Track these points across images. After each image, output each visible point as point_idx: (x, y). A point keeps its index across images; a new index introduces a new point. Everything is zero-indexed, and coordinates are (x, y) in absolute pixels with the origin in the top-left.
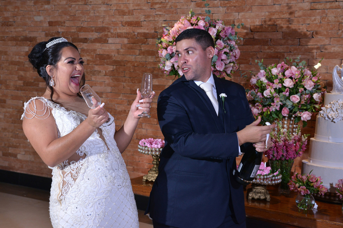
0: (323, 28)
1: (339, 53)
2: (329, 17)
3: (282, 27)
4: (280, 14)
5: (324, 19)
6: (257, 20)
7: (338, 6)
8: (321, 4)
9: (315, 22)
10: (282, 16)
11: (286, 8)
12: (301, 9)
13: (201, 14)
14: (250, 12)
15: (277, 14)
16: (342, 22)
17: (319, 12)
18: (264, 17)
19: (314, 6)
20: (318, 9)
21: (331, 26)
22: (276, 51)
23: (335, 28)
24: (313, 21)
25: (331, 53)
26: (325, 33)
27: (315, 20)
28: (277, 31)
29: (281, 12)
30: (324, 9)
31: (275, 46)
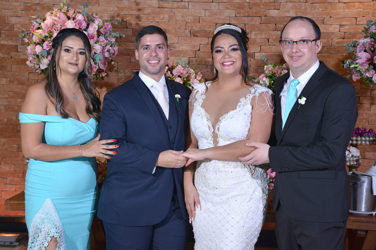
0: (171, 27)
1: (187, 51)
2: (176, 16)
3: (131, 24)
4: (129, 10)
5: (172, 18)
6: (106, 15)
7: (184, 6)
8: (168, 3)
9: (164, 20)
10: (132, 13)
11: (135, 4)
12: (150, 6)
13: (39, 3)
14: (96, 5)
15: (126, 10)
16: (188, 21)
17: (167, 11)
18: (112, 13)
19: (162, 5)
20: (166, 8)
21: (179, 25)
22: (127, 48)
23: (183, 27)
24: (162, 19)
25: (179, 51)
26: (174, 31)
27: (164, 18)
28: (127, 28)
29: (130, 8)
30: (171, 8)
31: (126, 43)
